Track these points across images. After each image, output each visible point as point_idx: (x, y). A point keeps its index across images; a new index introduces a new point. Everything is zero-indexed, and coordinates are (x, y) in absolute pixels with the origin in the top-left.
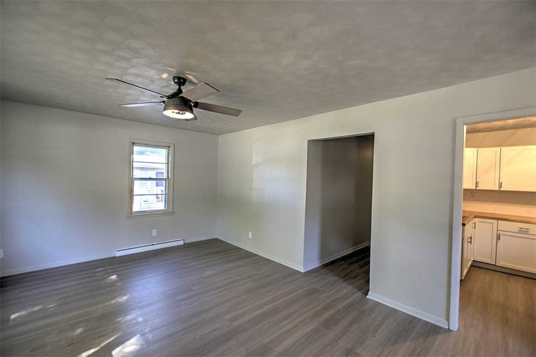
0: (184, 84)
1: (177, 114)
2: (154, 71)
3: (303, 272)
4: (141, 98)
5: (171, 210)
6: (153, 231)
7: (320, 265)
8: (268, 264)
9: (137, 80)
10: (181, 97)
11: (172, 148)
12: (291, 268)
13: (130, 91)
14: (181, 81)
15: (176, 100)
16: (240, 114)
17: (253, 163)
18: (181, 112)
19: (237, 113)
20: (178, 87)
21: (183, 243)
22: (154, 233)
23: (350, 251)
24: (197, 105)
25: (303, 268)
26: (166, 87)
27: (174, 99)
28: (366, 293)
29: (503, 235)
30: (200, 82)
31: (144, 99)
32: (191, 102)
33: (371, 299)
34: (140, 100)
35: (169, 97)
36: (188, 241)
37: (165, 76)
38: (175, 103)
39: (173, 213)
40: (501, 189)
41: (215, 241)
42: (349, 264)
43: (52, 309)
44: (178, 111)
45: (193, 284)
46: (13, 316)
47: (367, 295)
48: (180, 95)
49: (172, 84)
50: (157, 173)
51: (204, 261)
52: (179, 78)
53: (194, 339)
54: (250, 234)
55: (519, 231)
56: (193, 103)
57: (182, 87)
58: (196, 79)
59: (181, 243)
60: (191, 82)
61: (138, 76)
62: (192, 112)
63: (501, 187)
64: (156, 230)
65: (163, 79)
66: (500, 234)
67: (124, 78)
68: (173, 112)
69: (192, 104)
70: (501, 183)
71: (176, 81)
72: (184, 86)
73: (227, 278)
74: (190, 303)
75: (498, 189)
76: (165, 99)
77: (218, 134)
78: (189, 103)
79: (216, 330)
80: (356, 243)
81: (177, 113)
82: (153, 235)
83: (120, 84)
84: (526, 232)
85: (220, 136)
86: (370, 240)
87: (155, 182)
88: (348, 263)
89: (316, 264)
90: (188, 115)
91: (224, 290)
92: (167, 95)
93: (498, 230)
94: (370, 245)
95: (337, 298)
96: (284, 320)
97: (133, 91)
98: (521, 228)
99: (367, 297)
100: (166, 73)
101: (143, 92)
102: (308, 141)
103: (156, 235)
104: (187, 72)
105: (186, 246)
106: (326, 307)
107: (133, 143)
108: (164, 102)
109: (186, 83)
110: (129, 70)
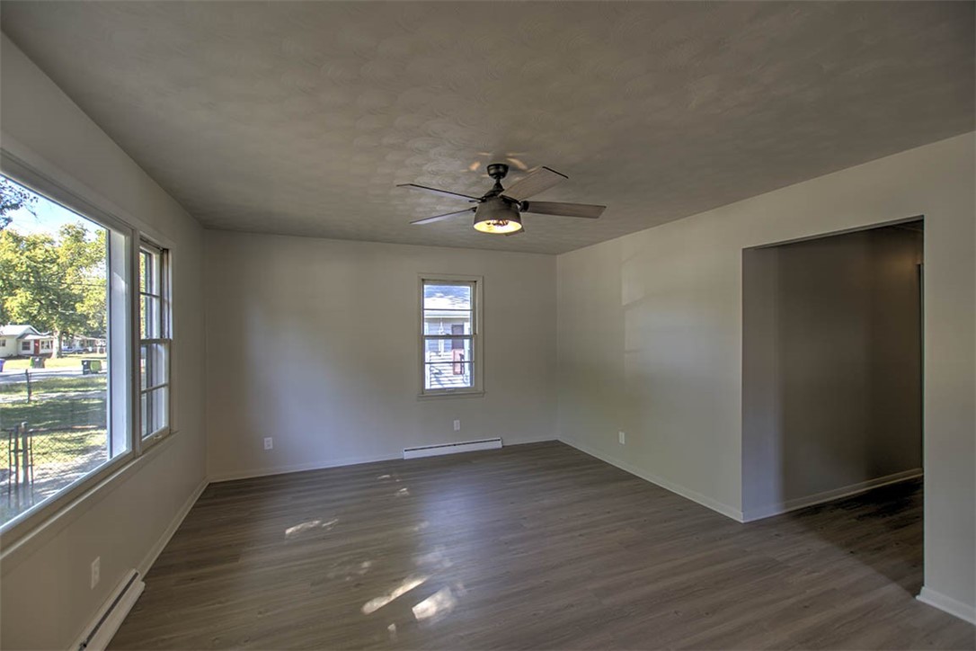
0: (503, 175)
1: (496, 227)
2: (459, 162)
3: (742, 522)
4: (438, 208)
5: (480, 389)
6: (455, 422)
7: (784, 511)
8: (663, 497)
9: (434, 182)
10: (502, 197)
11: (479, 284)
12: (715, 512)
13: (422, 200)
14: (500, 171)
15: (492, 204)
16: (601, 213)
17: (624, 303)
18: (501, 222)
19: (596, 212)
20: (495, 181)
21: (501, 446)
22: (457, 425)
23: (860, 488)
24: (526, 206)
25: (741, 513)
26: (475, 184)
27: (491, 202)
28: (916, 588)
30: (530, 167)
31: (443, 208)
32: (517, 202)
33: (929, 606)
34: (437, 211)
35: (483, 200)
36: (509, 443)
37: (475, 167)
38: (493, 208)
39: (484, 393)
41: (555, 445)
42: (860, 518)
43: (329, 529)
44: (495, 222)
45: (525, 518)
46: (289, 531)
47: (918, 593)
48: (501, 194)
49: (486, 178)
50: (453, 327)
51: (538, 480)
52: (497, 166)
53: (535, 615)
54: (622, 436)
56: (520, 204)
57: (502, 181)
58: (525, 163)
59: (498, 445)
60: (517, 170)
61: (436, 174)
62: (518, 219)
64: (458, 421)
65: (474, 172)
67: (416, 181)
68: (489, 224)
69: (519, 207)
71: (492, 172)
72: (504, 179)
73: (585, 515)
74: (522, 550)
76: (476, 204)
77: (555, 254)
78: (514, 205)
79: (572, 606)
80: (875, 471)
81: (494, 225)
82: (455, 429)
83: (411, 191)
85: (558, 256)
86: (921, 466)
87: (450, 341)
88: (857, 514)
89: (772, 509)
90: (513, 226)
91: (580, 535)
92: (480, 197)
94: (923, 476)
95: (834, 589)
96: (707, 614)
97: (427, 199)
99: (918, 597)
100: (477, 161)
101: (442, 197)
102: (744, 250)
103: (459, 428)
104: (511, 155)
105: (506, 451)
106: (807, 604)
107: (423, 280)
108: (474, 209)
109: (509, 172)
110: (425, 168)
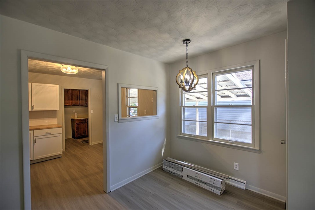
29: (37, 139)
40: (33, 110)
55: (46, 134)
63: (33, 109)
66: (35, 139)
70: (33, 106)
75: (31, 110)
84: (49, 134)
93: (34, 137)
98: (47, 132)
